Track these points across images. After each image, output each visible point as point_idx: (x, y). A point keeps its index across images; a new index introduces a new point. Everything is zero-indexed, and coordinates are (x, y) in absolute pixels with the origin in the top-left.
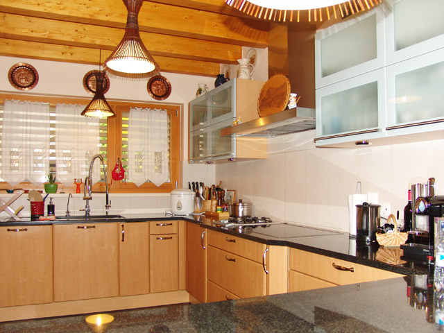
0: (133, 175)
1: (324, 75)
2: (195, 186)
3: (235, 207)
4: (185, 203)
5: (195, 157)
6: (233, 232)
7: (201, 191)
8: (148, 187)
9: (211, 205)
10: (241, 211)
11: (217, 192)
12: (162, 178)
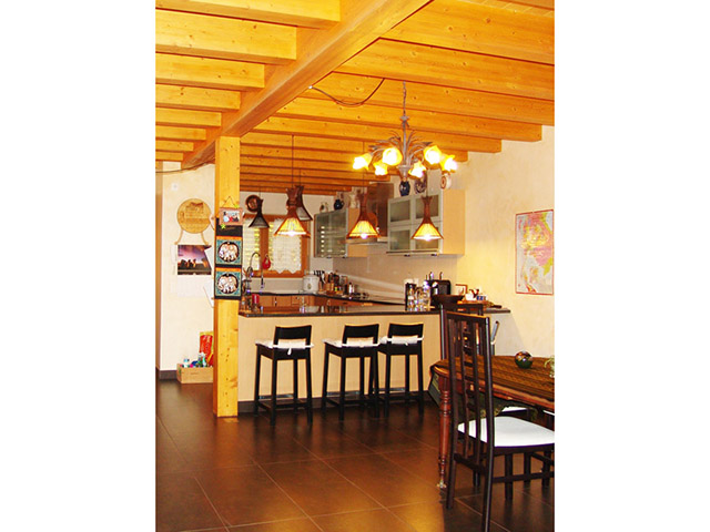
0: (276, 266)
1: (392, 221)
2: (318, 274)
3: (347, 287)
4: (313, 285)
5: (318, 253)
6: (347, 299)
7: (323, 277)
8: (286, 274)
9: (331, 287)
10: (351, 290)
11: (334, 278)
12: (295, 267)
